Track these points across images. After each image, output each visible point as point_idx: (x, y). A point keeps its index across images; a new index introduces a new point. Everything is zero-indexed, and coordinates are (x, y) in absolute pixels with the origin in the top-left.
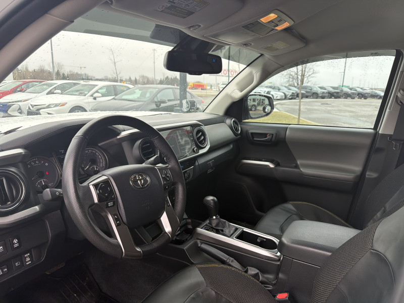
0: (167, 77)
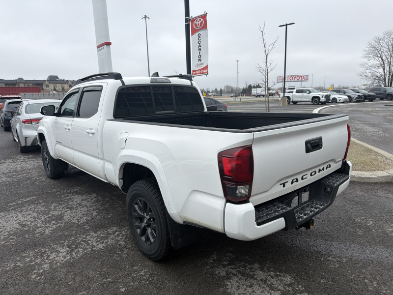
0: (250, 85)
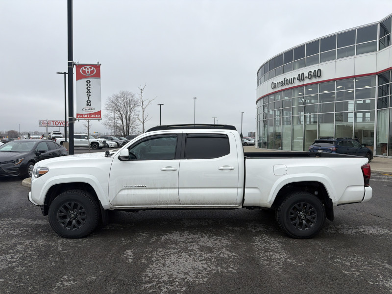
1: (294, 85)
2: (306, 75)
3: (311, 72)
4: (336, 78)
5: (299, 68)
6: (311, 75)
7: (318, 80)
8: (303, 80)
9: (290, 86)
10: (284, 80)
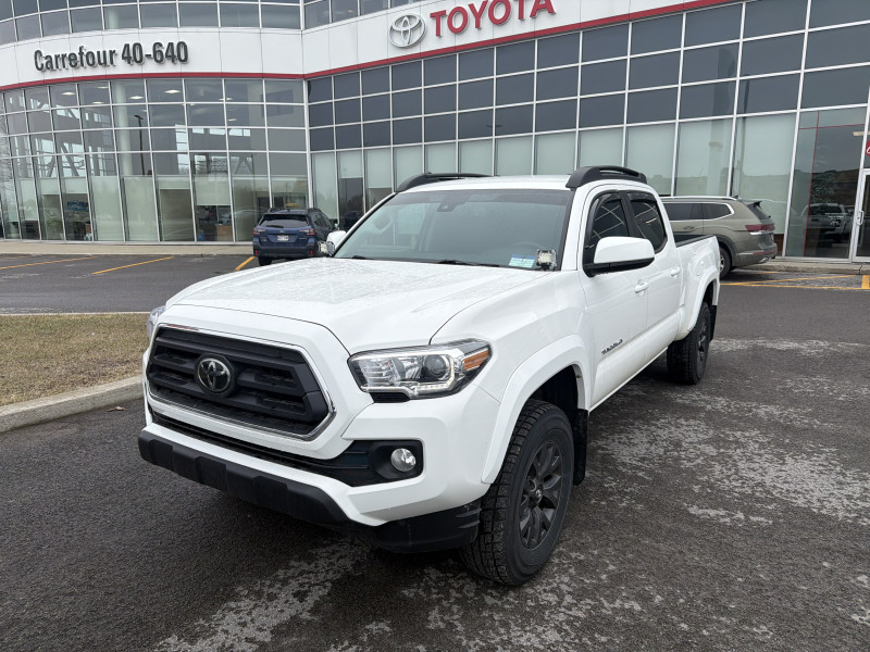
1: (111, 71)
2: (147, 50)
3: (160, 45)
4: (224, 71)
5: (121, 26)
6: (161, 52)
7: (178, 68)
8: (140, 62)
9: (100, 71)
10: (81, 53)
